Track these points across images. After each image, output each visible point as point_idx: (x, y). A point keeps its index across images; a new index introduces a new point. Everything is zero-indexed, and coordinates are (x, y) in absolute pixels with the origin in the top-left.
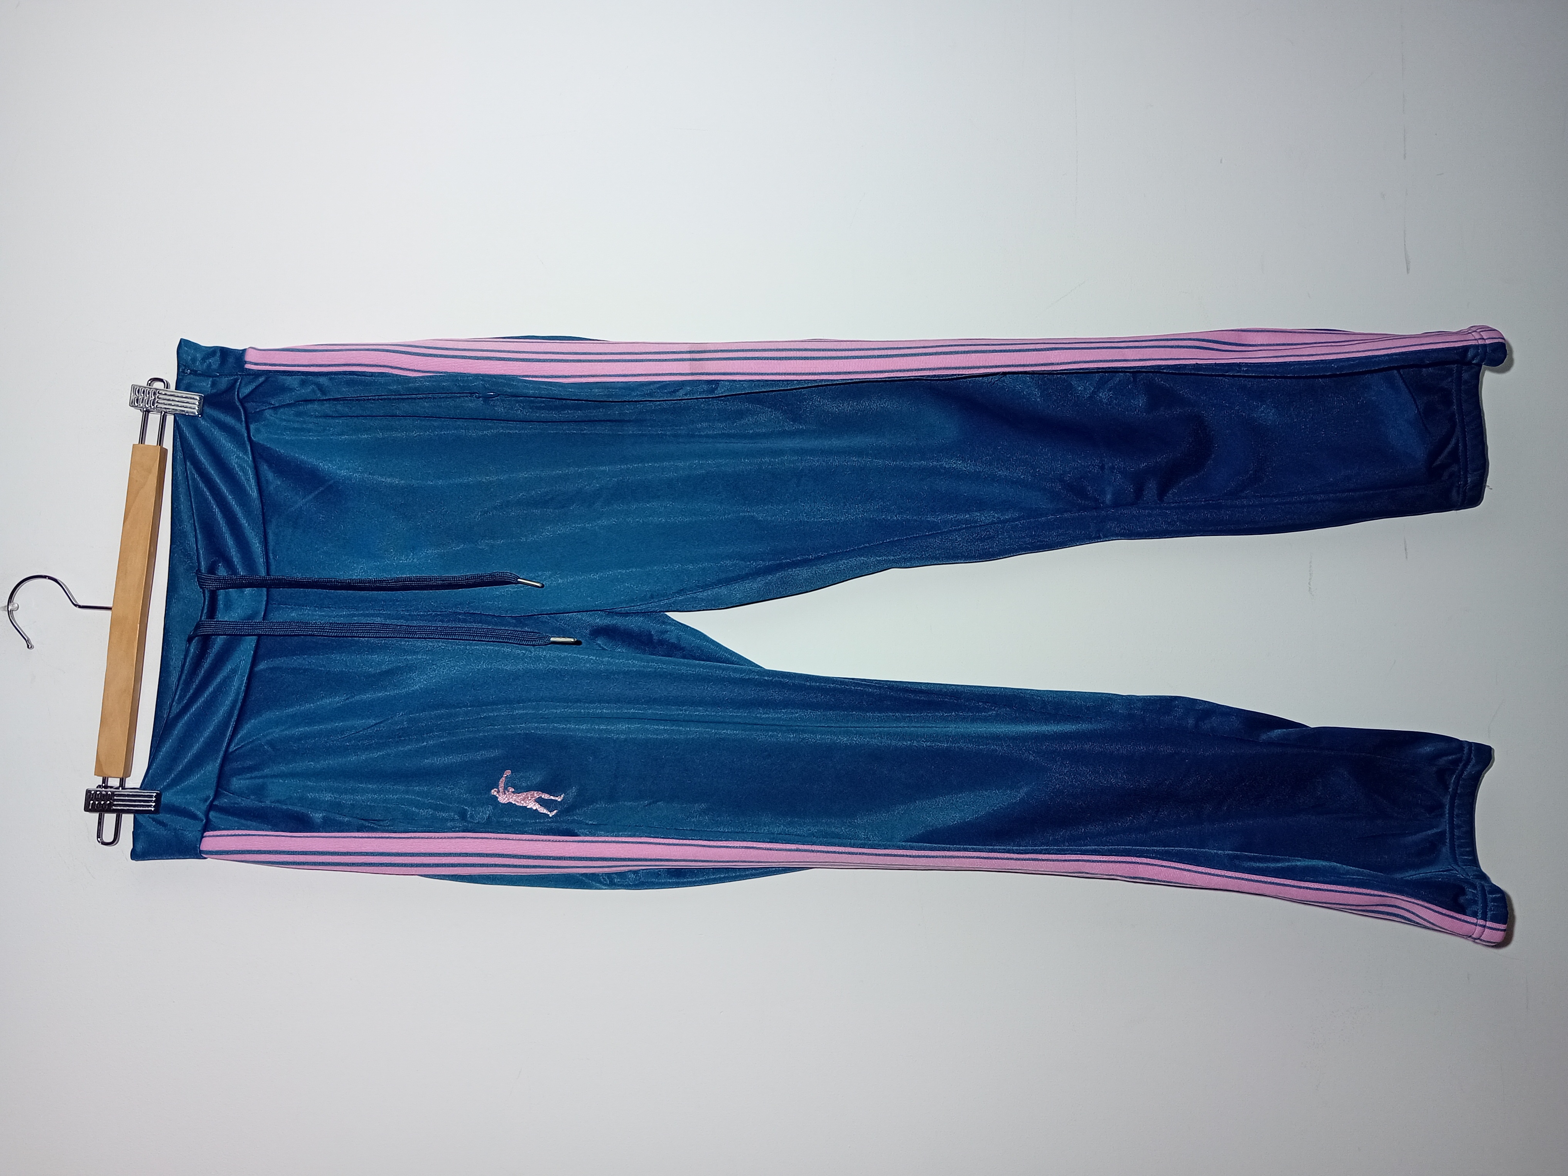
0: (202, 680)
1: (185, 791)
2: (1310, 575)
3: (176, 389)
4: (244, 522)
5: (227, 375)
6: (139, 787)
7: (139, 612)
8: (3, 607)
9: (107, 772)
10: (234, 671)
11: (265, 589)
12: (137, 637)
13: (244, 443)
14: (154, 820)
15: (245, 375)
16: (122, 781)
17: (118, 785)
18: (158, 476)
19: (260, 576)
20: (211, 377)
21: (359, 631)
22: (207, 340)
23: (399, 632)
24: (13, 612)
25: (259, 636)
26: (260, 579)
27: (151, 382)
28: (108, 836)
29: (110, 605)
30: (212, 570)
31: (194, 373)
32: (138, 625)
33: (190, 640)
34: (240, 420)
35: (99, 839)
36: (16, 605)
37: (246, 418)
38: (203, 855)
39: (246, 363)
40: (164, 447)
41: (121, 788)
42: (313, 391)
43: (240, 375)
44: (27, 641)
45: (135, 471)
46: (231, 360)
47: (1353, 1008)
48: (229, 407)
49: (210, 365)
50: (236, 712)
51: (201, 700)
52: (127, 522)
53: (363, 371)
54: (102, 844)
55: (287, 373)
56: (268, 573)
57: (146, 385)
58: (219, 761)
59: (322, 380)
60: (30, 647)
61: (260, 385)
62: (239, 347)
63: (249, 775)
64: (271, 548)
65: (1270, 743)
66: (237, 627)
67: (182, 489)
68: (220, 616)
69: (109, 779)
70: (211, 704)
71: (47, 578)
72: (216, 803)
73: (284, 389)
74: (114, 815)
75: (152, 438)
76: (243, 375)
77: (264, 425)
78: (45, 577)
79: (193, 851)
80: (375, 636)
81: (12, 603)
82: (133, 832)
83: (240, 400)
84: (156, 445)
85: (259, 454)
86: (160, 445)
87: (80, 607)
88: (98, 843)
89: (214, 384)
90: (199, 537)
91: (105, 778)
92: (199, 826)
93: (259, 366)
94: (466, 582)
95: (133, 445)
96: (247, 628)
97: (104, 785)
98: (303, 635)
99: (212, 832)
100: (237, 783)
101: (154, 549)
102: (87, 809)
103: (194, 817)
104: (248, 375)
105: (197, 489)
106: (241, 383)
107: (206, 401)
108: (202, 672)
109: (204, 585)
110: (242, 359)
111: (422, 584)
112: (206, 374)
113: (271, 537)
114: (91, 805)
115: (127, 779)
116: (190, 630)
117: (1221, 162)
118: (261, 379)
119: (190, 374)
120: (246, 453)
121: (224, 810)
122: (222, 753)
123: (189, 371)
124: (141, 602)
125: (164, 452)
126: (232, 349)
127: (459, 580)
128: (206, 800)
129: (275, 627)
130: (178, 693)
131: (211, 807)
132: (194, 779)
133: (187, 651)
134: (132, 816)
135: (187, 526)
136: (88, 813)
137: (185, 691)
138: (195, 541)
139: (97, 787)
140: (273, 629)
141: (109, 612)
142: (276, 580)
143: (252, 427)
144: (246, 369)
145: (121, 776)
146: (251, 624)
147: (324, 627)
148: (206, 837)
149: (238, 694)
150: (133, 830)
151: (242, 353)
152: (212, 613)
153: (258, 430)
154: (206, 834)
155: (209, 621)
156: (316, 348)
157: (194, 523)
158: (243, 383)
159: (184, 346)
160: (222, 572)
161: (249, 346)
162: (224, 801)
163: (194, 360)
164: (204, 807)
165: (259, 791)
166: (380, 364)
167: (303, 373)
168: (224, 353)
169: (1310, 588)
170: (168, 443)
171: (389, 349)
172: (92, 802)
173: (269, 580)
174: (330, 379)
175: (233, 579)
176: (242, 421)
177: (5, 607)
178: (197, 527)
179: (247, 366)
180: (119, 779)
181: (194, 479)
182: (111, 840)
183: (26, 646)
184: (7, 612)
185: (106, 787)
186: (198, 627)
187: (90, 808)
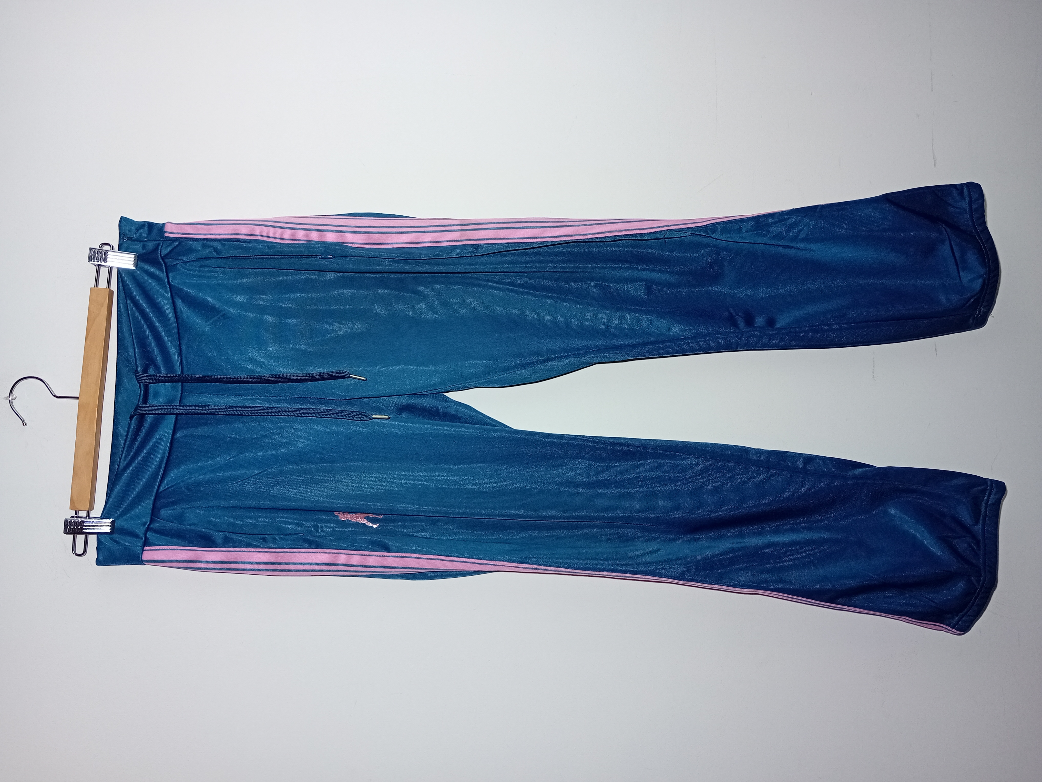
0: (140, 444)
1: (131, 519)
2: (873, 367)
3: (118, 250)
4: (166, 338)
5: (152, 241)
6: (100, 517)
7: (97, 400)
8: (5, 397)
9: (78, 507)
10: (161, 439)
11: (180, 384)
12: (96, 416)
13: (166, 286)
14: (111, 539)
15: (165, 240)
16: (88, 513)
17: (85, 515)
18: (108, 309)
19: (178, 375)
20: (142, 242)
21: (245, 411)
22: (138, 217)
23: (272, 412)
24: (13, 400)
25: (177, 414)
26: (178, 377)
27: (102, 246)
28: (80, 550)
29: (78, 396)
30: (145, 370)
31: (130, 239)
32: (97, 408)
33: (131, 418)
34: (162, 271)
35: (74, 552)
36: (15, 396)
37: (166, 269)
38: (144, 563)
39: (165, 233)
40: (111, 289)
41: (87, 518)
42: (211, 252)
43: (162, 241)
44: (23, 421)
45: (93, 306)
46: (155, 231)
47: (905, 652)
48: (154, 263)
49: (141, 234)
50: (163, 465)
51: (139, 459)
52: (88, 340)
53: (244, 238)
54: (76, 555)
55: (193, 239)
56: (182, 373)
57: (98, 248)
58: (153, 498)
59: (218, 245)
60: (24, 424)
61: (175, 247)
62: (161, 222)
63: (172, 508)
64: (184, 356)
65: (855, 477)
66: (163, 408)
67: (124, 316)
68: (151, 402)
69: (79, 512)
70: (146, 460)
71: (35, 378)
72: (151, 526)
73: (191, 250)
74: (84, 536)
75: (103, 284)
76: (163, 241)
77: (179, 274)
78: (33, 377)
79: (137, 560)
80: (255, 414)
81: (12, 395)
82: (97, 547)
83: (162, 258)
84: (106, 288)
85: (175, 293)
86: (108, 288)
87: (57, 397)
88: (73, 554)
89: (144, 247)
90: (136, 347)
91: (77, 511)
92: (141, 543)
93: (174, 235)
94: (315, 377)
95: (91, 288)
96: (170, 409)
97: (76, 516)
98: (207, 414)
99: (149, 547)
100: (164, 512)
101: (106, 358)
102: (65, 532)
103: (137, 536)
104: (167, 240)
105: (134, 316)
106: (162, 246)
107: (139, 259)
108: (139, 440)
109: (140, 381)
110: (162, 230)
111: (286, 379)
112: (139, 240)
113: (184, 347)
114: (68, 529)
115: (91, 512)
116: (132, 411)
117: (811, 94)
118: (176, 244)
119: (128, 240)
120: (167, 292)
121: (159, 532)
122: (154, 493)
123: (127, 238)
124: (98, 393)
125: (111, 293)
126: (155, 223)
127: (311, 376)
128: (144, 525)
129: (189, 409)
130: (124, 454)
131: (148, 529)
132: (137, 511)
133: (129, 426)
134: (95, 536)
135: (128, 342)
136: (65, 534)
137: (128, 452)
138: (134, 351)
139: (71, 517)
140: (187, 410)
141: (77, 401)
142: (189, 377)
143: (170, 275)
144: (165, 236)
145: (88, 510)
146: (172, 407)
147: (221, 408)
148: (145, 550)
149: (164, 453)
150: (96, 546)
151: (162, 226)
152: (145, 400)
153: (174, 278)
154: (146, 548)
155: (144, 405)
156: (212, 222)
157: (133, 340)
158: (164, 246)
159: (124, 222)
160: (152, 372)
161: (167, 221)
162: (156, 525)
163: (130, 230)
164: (143, 529)
165: (180, 518)
166: (255, 234)
167: (204, 239)
168: (151, 225)
169: (873, 375)
170: (114, 287)
171: (261, 224)
172: (68, 527)
173: (184, 377)
174: (222, 244)
175: (160, 377)
176: (163, 271)
177: (8, 397)
178: (135, 342)
179: (166, 235)
180: (86, 512)
181: (132, 310)
182: (82, 552)
183: (22, 424)
184: (9, 401)
185: (77, 517)
186: (136, 409)
187: (68, 531)
